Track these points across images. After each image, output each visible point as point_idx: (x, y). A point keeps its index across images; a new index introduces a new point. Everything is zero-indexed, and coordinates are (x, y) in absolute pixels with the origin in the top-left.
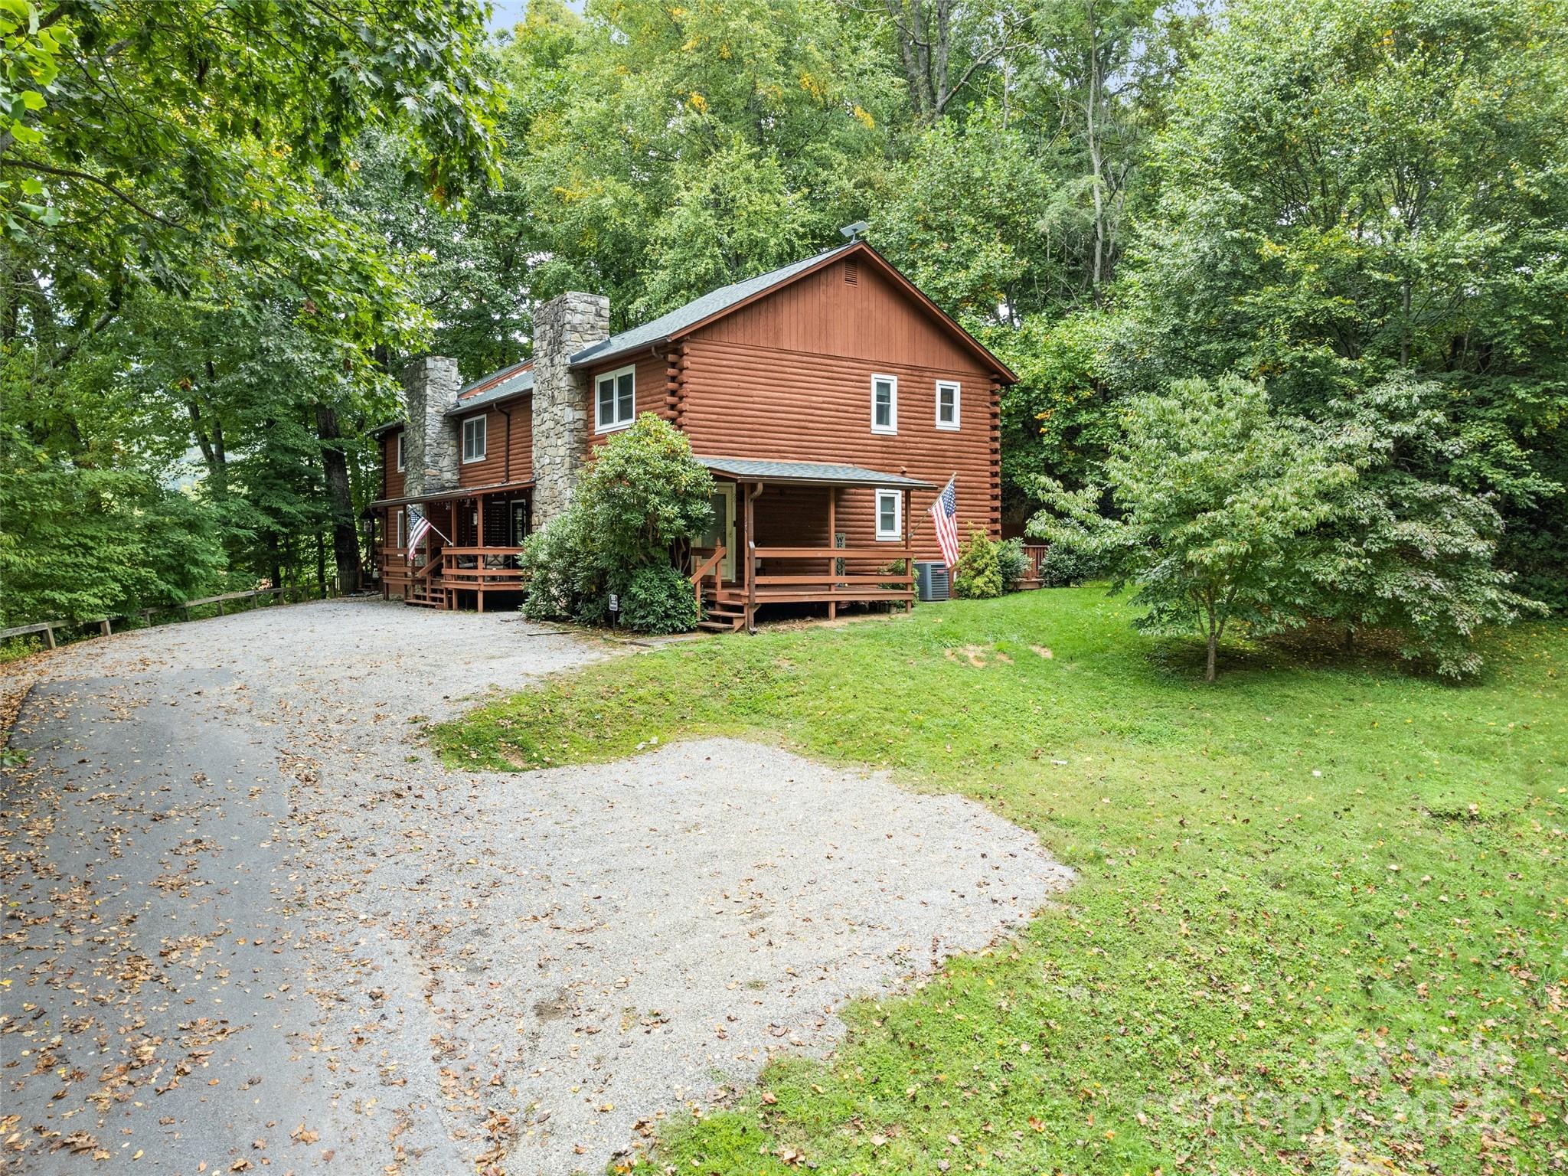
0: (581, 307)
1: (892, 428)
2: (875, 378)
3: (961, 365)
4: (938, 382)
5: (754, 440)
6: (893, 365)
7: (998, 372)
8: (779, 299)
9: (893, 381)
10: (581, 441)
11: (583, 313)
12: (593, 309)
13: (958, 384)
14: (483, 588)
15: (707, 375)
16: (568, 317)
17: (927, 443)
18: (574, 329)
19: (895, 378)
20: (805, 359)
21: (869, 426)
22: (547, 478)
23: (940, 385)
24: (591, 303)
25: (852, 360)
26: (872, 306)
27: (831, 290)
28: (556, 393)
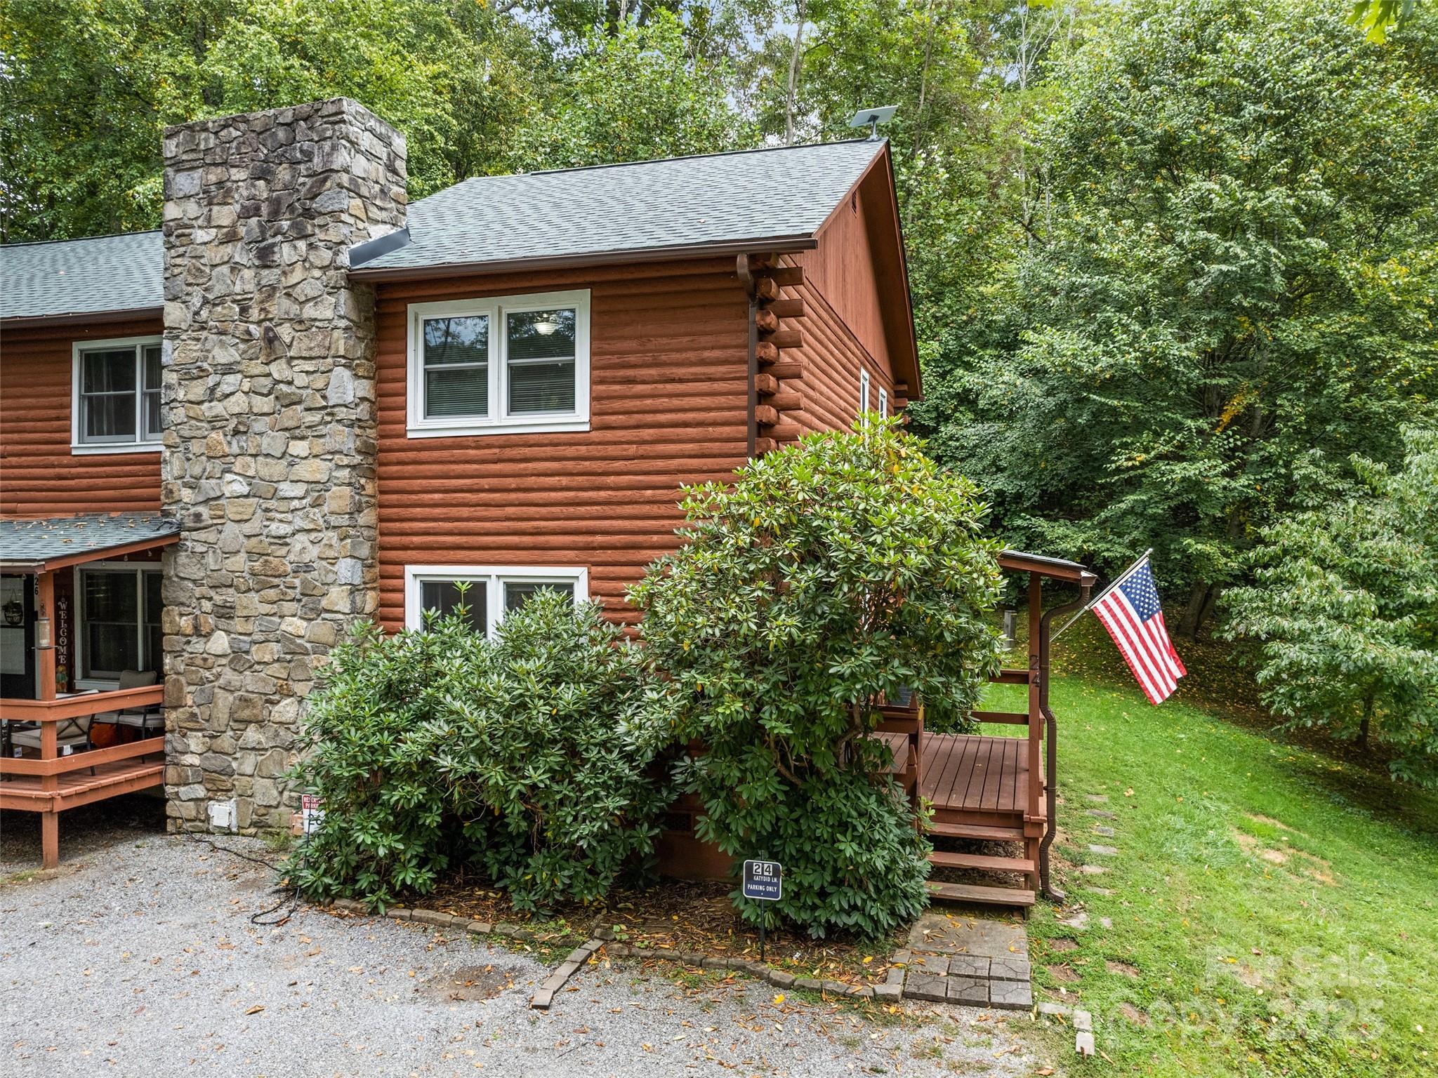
0: (366, 141)
2: (862, 375)
3: (886, 366)
4: (880, 390)
6: (867, 356)
9: (867, 382)
10: (366, 450)
11: (370, 156)
12: (382, 151)
13: (886, 396)
14: (60, 806)
16: (342, 158)
18: (355, 191)
19: (868, 378)
20: (836, 327)
22: (230, 529)
23: (880, 393)
24: (379, 137)
25: (854, 339)
27: (847, 215)
28: (285, 332)
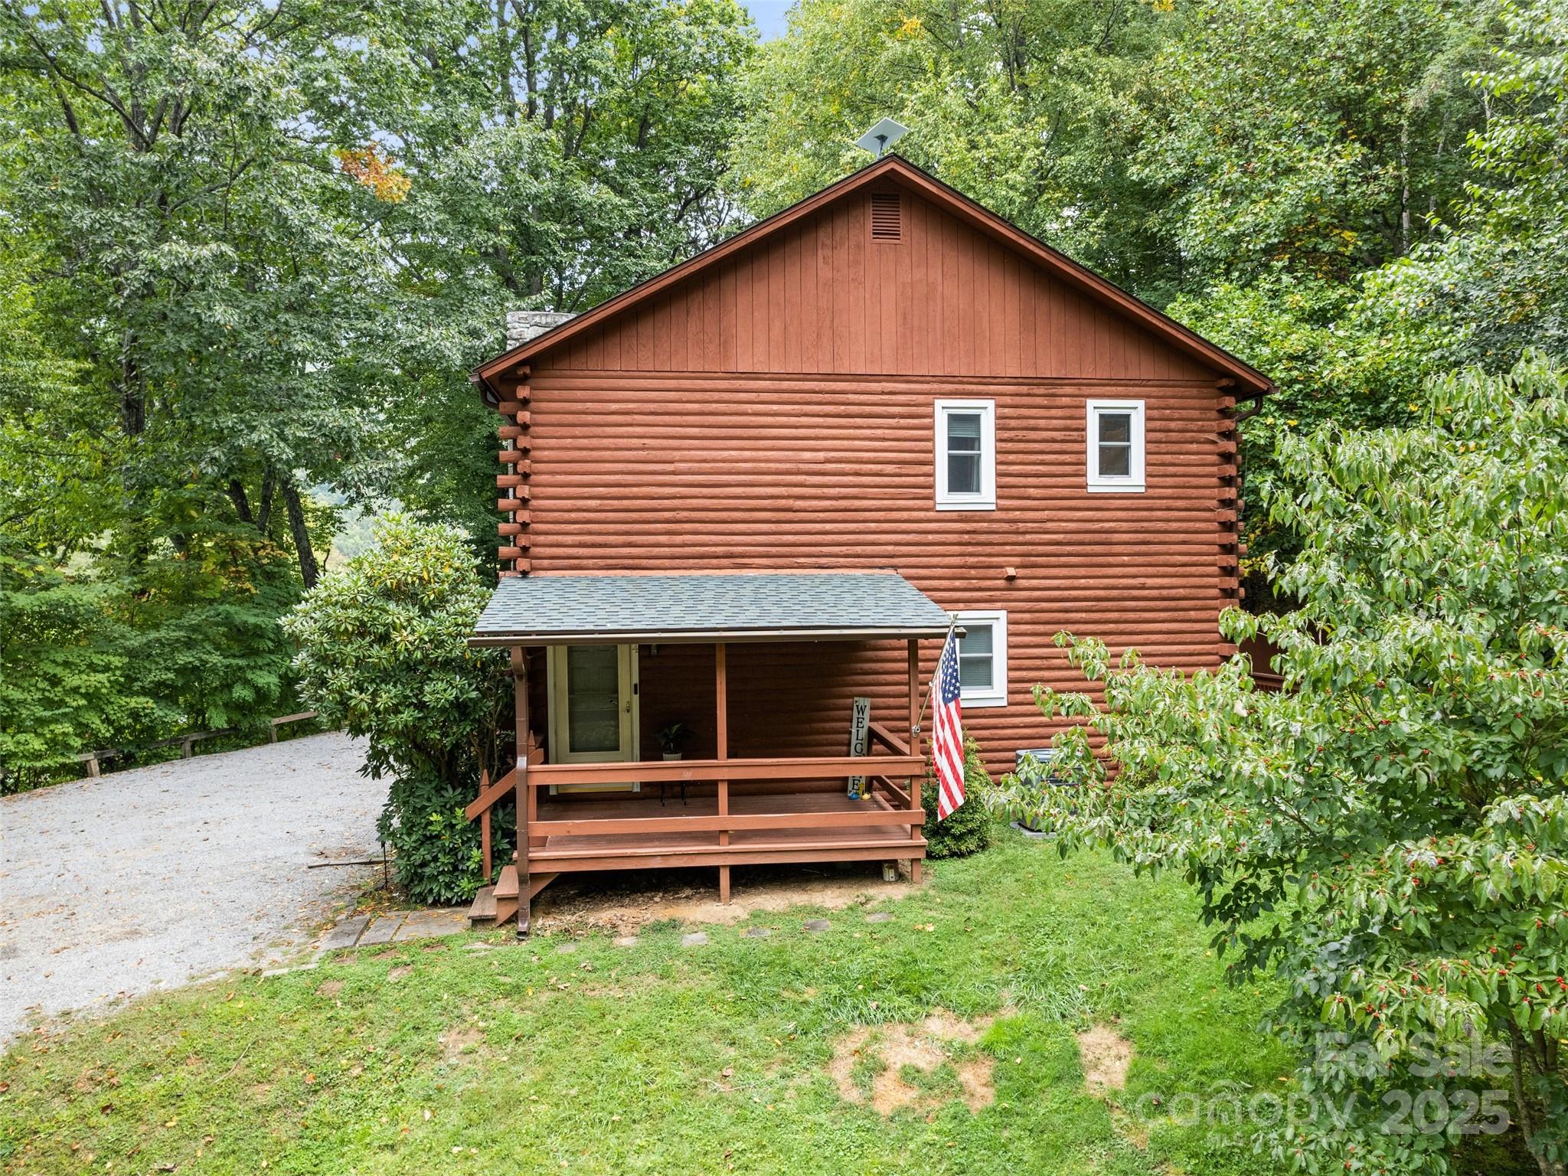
1: (986, 496)
2: (942, 409)
3: (1145, 367)
4: (1091, 403)
5: (678, 539)
6: (983, 380)
7: (1229, 374)
8: (728, 283)
9: (987, 411)
13: (1140, 404)
15: (577, 431)
17: (1068, 521)
19: (990, 404)
20: (785, 385)
21: (931, 498)
23: (1094, 410)
25: (890, 378)
26: (935, 275)
27: (842, 255)
